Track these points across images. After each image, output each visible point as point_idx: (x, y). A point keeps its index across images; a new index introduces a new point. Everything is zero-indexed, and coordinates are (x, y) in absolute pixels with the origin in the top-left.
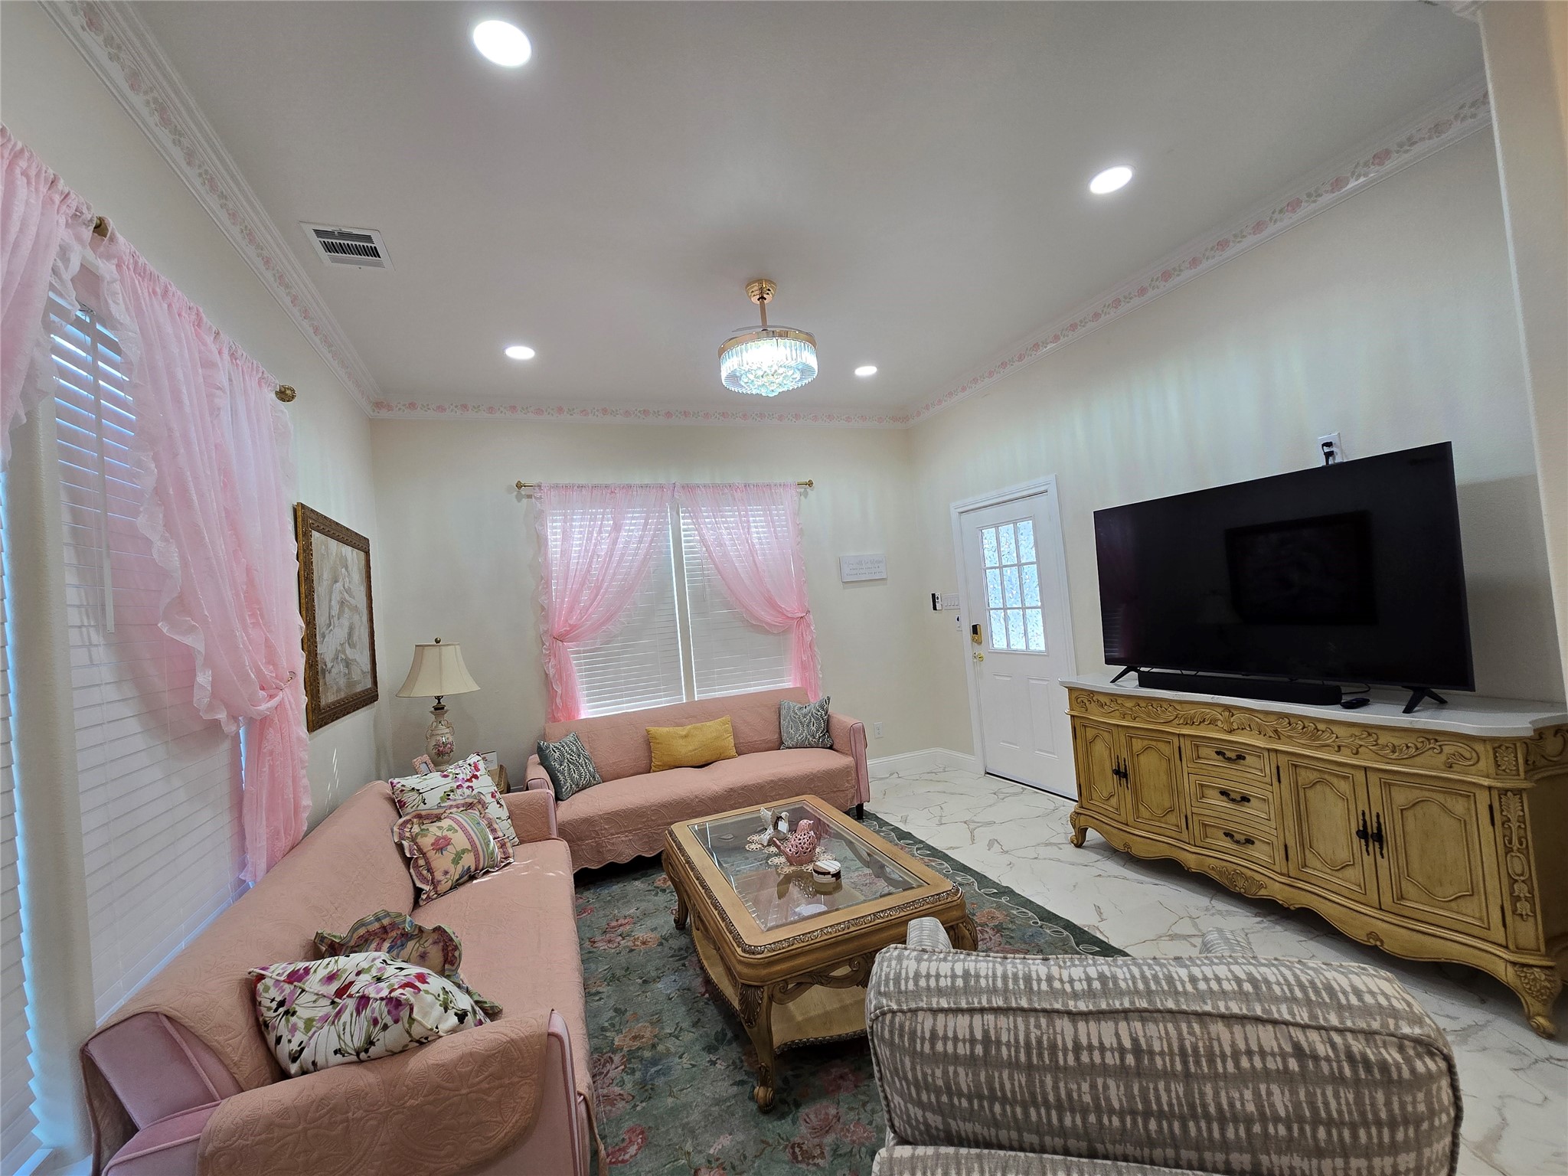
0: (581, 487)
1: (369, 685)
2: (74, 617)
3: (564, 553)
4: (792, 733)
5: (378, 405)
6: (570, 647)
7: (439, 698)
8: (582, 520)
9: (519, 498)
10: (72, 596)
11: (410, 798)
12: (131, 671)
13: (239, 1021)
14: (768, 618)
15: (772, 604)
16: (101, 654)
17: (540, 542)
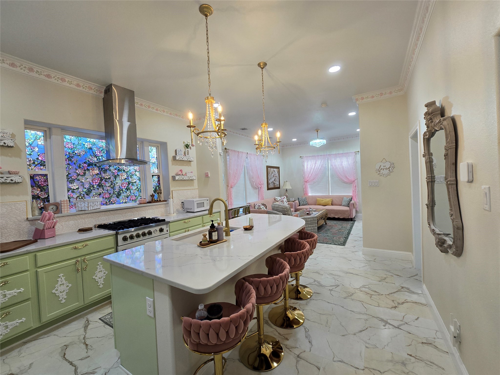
0: (310, 156)
1: (279, 186)
2: (247, 179)
3: (307, 168)
4: (344, 203)
5: (283, 147)
6: (308, 184)
7: (287, 189)
8: (310, 162)
9: (301, 159)
10: (247, 177)
11: (276, 199)
12: (250, 182)
13: (253, 206)
14: (345, 180)
15: (346, 177)
16: (249, 181)
17: (303, 166)
